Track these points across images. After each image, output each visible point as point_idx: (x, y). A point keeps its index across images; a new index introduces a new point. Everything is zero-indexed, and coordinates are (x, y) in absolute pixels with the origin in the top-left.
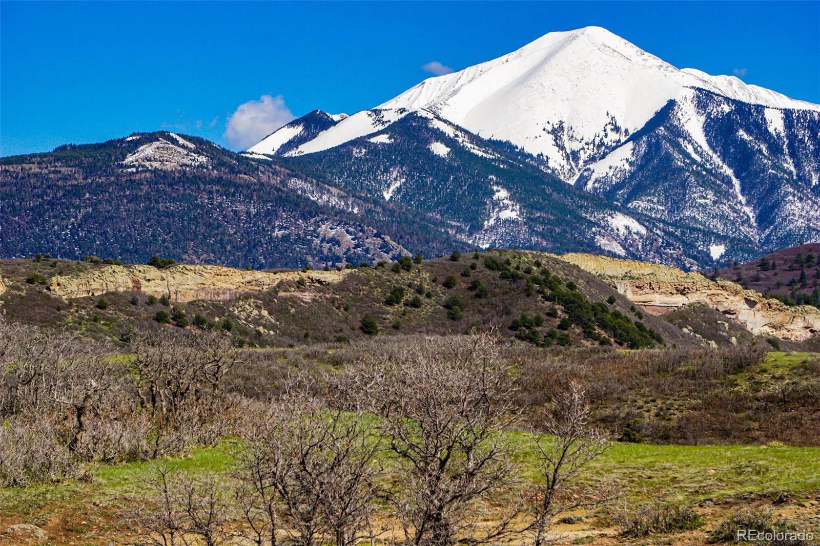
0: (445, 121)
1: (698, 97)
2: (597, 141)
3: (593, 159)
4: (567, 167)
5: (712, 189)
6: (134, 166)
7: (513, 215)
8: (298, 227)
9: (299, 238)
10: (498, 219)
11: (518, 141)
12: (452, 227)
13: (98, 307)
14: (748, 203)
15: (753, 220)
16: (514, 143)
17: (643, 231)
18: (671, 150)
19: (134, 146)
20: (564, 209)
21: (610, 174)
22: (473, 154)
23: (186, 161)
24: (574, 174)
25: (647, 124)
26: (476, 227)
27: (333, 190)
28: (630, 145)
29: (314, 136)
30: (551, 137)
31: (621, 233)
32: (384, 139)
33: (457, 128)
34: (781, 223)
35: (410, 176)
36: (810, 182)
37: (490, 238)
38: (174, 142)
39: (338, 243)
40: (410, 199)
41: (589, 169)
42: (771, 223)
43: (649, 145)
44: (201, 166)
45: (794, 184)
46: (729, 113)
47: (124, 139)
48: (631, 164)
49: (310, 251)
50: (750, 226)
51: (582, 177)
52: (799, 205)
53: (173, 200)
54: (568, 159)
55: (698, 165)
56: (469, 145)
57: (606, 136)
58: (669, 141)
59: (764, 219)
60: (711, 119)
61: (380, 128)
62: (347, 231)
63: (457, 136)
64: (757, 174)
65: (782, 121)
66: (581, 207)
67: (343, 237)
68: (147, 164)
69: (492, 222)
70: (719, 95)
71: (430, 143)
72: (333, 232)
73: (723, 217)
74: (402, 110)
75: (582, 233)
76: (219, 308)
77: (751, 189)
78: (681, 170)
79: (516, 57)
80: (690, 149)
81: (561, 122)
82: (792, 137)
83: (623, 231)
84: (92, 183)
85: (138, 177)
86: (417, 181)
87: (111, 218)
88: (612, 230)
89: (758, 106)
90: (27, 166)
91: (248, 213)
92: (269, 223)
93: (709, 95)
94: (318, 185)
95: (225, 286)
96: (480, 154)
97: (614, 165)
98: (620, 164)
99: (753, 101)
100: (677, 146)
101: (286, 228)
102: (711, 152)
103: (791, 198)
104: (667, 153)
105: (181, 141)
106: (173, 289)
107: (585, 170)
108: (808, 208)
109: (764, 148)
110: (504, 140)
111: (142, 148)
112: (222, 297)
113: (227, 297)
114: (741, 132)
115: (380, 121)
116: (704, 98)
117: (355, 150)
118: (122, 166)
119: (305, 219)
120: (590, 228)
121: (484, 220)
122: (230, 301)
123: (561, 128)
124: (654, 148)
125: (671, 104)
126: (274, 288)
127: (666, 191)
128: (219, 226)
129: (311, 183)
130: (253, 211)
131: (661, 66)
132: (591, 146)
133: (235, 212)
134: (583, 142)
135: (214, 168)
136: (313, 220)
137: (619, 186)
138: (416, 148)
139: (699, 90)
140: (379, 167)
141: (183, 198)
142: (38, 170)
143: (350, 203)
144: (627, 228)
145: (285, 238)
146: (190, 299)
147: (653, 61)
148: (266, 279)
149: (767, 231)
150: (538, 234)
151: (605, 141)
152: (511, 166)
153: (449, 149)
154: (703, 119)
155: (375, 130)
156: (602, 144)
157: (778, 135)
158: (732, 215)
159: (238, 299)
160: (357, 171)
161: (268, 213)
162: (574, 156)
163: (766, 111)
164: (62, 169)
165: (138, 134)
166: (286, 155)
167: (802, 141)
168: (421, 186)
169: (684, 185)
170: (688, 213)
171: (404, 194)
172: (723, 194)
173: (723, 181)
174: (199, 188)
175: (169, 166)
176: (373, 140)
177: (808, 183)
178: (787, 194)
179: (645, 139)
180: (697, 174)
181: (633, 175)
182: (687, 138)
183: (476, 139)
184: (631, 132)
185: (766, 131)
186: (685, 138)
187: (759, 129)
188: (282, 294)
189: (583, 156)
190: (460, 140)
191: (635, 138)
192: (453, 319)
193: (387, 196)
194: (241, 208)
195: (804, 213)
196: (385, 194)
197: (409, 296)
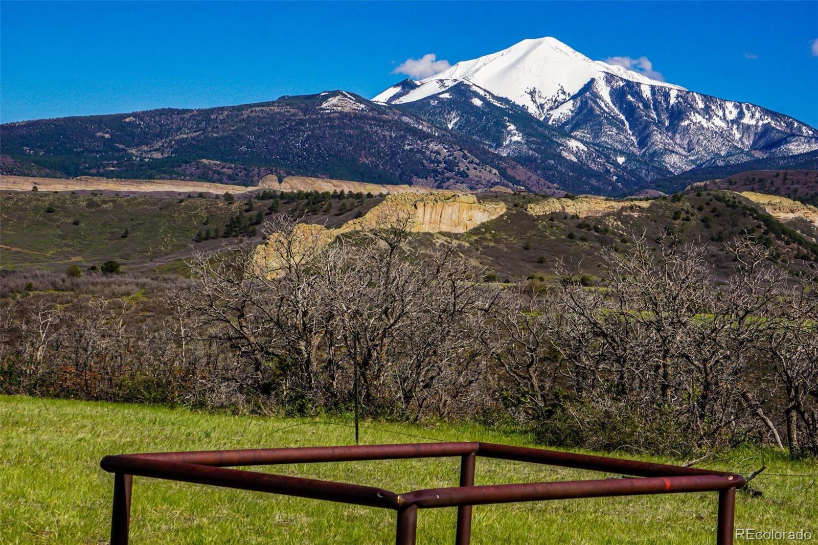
0: (479, 87)
1: (607, 77)
2: (554, 99)
3: (551, 109)
4: (538, 112)
5: (615, 127)
6: (328, 109)
7: (519, 139)
8: (418, 145)
9: (419, 151)
10: (511, 141)
11: (512, 98)
12: (486, 144)
13: (550, 220)
14: (633, 135)
15: (636, 144)
16: (510, 98)
17: (586, 149)
18: (593, 105)
19: (326, 98)
20: (544, 136)
21: (561, 117)
22: (495, 105)
23: (354, 107)
24: (541, 116)
25: (580, 91)
26: (499, 145)
27: (424, 123)
28: (572, 101)
29: (408, 93)
30: (530, 96)
31: (574, 150)
32: (447, 95)
33: (485, 90)
34: (650, 146)
35: (462, 116)
36: (665, 125)
37: (507, 151)
38: (346, 96)
39: (439, 154)
40: (463, 129)
41: (549, 114)
42: (646, 146)
43: (582, 102)
44: (363, 110)
45: (657, 125)
46: (623, 86)
47: (319, 94)
48: (572, 112)
49: (425, 158)
50: (635, 147)
51: (546, 118)
52: (660, 136)
53: (352, 129)
54: (538, 108)
55: (607, 113)
56: (493, 100)
57: (558, 96)
58: (592, 100)
59: (642, 143)
60: (614, 89)
61: (444, 89)
62: (444, 148)
63: (485, 95)
64: (637, 119)
65: (650, 92)
66: (553, 135)
67: (442, 150)
68: (335, 108)
69: (507, 142)
70: (617, 76)
71: (472, 99)
72: (437, 148)
73: (621, 142)
74: (455, 80)
75: (555, 150)
76: (599, 220)
77: (634, 127)
78: (599, 115)
79: (507, 52)
80: (603, 105)
81: (535, 88)
82: (655, 100)
83: (575, 149)
84: (309, 119)
85: (332, 115)
86: (466, 119)
87: (321, 137)
88: (570, 148)
89: (637, 83)
90: (272, 108)
91: (391, 136)
92: (402, 142)
93: (612, 76)
94: (416, 120)
95: (599, 209)
96: (499, 105)
97: (563, 112)
98: (566, 112)
99: (635, 81)
100: (596, 103)
101: (411, 145)
102: (613, 107)
103: (656, 133)
104: (591, 107)
105: (349, 96)
106: (578, 211)
107: (548, 114)
108: (664, 138)
109: (640, 105)
110: (504, 97)
111: (330, 99)
112: (598, 215)
113: (600, 215)
114: (629, 97)
115: (443, 86)
116: (610, 78)
117: (432, 102)
118: (322, 109)
119: (421, 141)
120: (559, 147)
121: (503, 141)
122: (602, 217)
123: (534, 91)
124: (584, 103)
125: (593, 80)
126: (620, 210)
127: (591, 127)
128: (377, 143)
129: (413, 119)
130: (393, 135)
131: (584, 60)
132: (551, 102)
133: (384, 135)
134: (547, 99)
135: (369, 111)
136: (426, 141)
137: (566, 124)
138: (464, 101)
139: (606, 73)
140: (445, 111)
141: (357, 127)
142: (278, 110)
143: (433, 130)
144: (577, 147)
145: (411, 150)
146: (584, 215)
147: (580, 56)
148: (617, 205)
149: (644, 150)
150: (533, 149)
151: (558, 99)
152: (515, 112)
153: (482, 102)
154: (609, 89)
155: (441, 91)
156: (556, 100)
157: (648, 99)
158: (626, 141)
159: (605, 216)
160: (433, 112)
161: (401, 136)
162: (541, 106)
163: (642, 86)
164: (291, 110)
165: (327, 92)
166: (393, 103)
167: (660, 102)
168: (468, 122)
169: (601, 124)
170: (603, 139)
171: (460, 126)
172: (621, 130)
173: (620, 122)
174: (365, 122)
175: (346, 110)
176: (441, 96)
177: (664, 124)
178: (653, 131)
179: (579, 98)
180: (607, 118)
181: (573, 118)
182: (601, 98)
183: (494, 97)
184: (571, 95)
185: (642, 96)
186: (600, 99)
187: (638, 95)
188: (624, 213)
189: (546, 107)
190: (488, 97)
191: (574, 98)
192: (708, 228)
193: (450, 127)
194: (387, 133)
195: (662, 141)
196: (449, 125)
197: (683, 215)
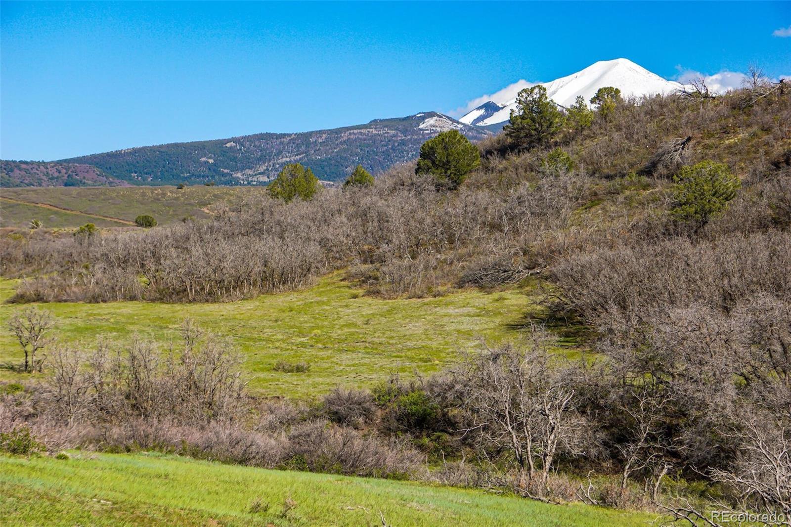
6: (427, 130)
23: (452, 127)
29: (491, 115)
38: (441, 117)
44: (461, 129)
47: (415, 116)
68: (434, 128)
79: (581, 75)
84: (410, 139)
85: (432, 135)
90: (369, 130)
111: (427, 120)
142: (376, 132)
164: (390, 131)
165: (422, 113)
166: (477, 125)
175: (446, 130)
